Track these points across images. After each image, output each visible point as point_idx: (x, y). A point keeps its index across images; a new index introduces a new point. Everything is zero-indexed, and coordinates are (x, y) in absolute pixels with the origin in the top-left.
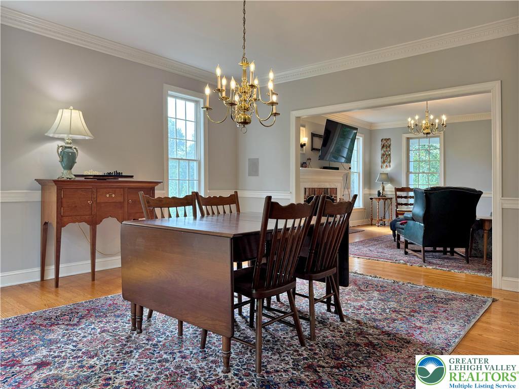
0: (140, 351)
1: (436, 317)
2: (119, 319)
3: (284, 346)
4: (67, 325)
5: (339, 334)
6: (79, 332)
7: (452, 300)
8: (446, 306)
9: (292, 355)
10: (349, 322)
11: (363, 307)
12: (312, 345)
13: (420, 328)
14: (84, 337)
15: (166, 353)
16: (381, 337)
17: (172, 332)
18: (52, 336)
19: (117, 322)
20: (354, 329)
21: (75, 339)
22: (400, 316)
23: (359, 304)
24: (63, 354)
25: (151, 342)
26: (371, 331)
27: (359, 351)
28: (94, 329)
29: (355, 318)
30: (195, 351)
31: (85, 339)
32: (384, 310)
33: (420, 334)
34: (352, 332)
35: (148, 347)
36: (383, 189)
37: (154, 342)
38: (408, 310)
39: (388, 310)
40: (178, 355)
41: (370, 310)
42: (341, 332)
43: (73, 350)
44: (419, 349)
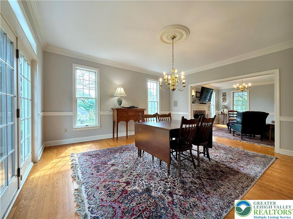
0: (141, 164)
1: (250, 163)
2: (134, 152)
3: (188, 168)
4: (120, 153)
5: (209, 165)
6: (123, 155)
7: (256, 156)
8: (254, 159)
9: (192, 172)
10: (212, 161)
11: (218, 156)
12: (199, 169)
13: (243, 167)
14: (125, 157)
15: (149, 166)
16: (226, 169)
17: (150, 158)
18: (115, 156)
19: (134, 153)
20: (215, 164)
21: (122, 157)
22: (233, 161)
23: (216, 155)
24: (119, 162)
25: (144, 161)
26: (222, 166)
27: (217, 173)
28: (127, 155)
29: (215, 160)
30: (158, 166)
31: (125, 158)
32: (227, 158)
33: (243, 170)
34: (214, 166)
35: (143, 163)
36: (223, 111)
37: (145, 161)
38: (237, 159)
39: (228, 158)
40: (153, 167)
41: (220, 157)
42: (210, 165)
43: (122, 161)
44: (243, 176)
